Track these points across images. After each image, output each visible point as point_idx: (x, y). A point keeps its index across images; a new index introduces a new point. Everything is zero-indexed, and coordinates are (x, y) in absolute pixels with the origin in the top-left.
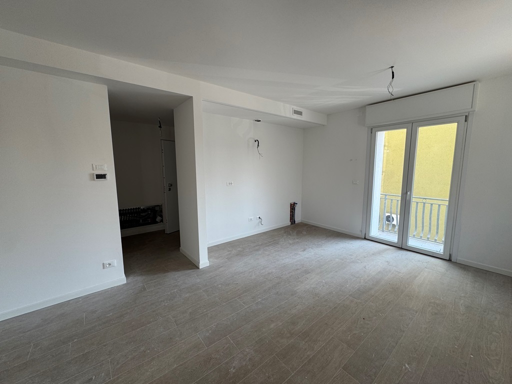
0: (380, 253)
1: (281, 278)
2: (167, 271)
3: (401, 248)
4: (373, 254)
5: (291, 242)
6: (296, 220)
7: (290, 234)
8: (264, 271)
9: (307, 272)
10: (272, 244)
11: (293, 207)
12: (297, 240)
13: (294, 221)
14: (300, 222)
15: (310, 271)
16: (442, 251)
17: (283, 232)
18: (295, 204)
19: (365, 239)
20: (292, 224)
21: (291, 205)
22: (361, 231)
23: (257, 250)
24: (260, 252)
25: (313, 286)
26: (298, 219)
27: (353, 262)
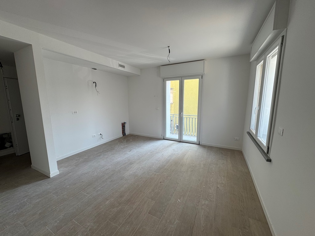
0: (170, 145)
1: (115, 171)
2: (17, 187)
3: (180, 142)
4: (167, 147)
5: (122, 147)
6: (126, 133)
7: (122, 142)
8: (103, 169)
9: (131, 164)
10: (110, 150)
11: (123, 125)
12: (126, 145)
13: (125, 134)
14: (129, 134)
15: (133, 163)
16: (196, 140)
17: (118, 141)
18: (125, 123)
19: (164, 139)
20: (123, 136)
21: (122, 124)
22: (162, 135)
23: (99, 156)
24: (101, 157)
25: (134, 171)
26: (127, 132)
27: (157, 153)
